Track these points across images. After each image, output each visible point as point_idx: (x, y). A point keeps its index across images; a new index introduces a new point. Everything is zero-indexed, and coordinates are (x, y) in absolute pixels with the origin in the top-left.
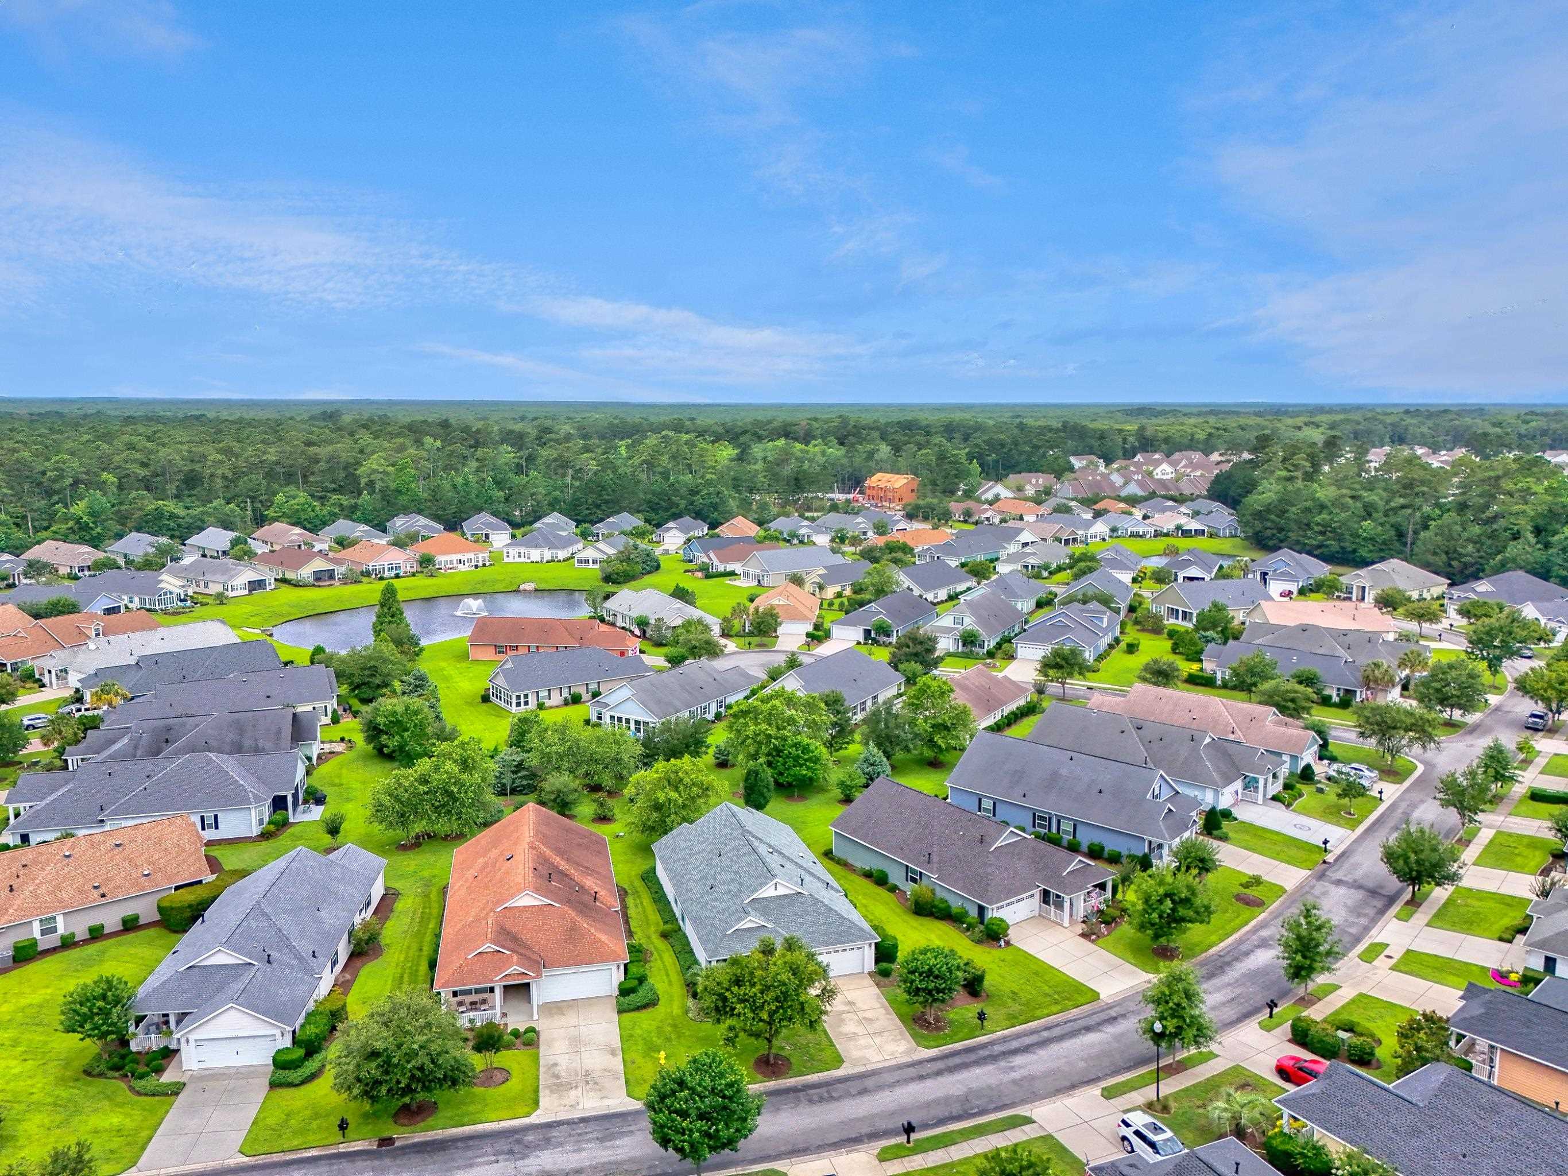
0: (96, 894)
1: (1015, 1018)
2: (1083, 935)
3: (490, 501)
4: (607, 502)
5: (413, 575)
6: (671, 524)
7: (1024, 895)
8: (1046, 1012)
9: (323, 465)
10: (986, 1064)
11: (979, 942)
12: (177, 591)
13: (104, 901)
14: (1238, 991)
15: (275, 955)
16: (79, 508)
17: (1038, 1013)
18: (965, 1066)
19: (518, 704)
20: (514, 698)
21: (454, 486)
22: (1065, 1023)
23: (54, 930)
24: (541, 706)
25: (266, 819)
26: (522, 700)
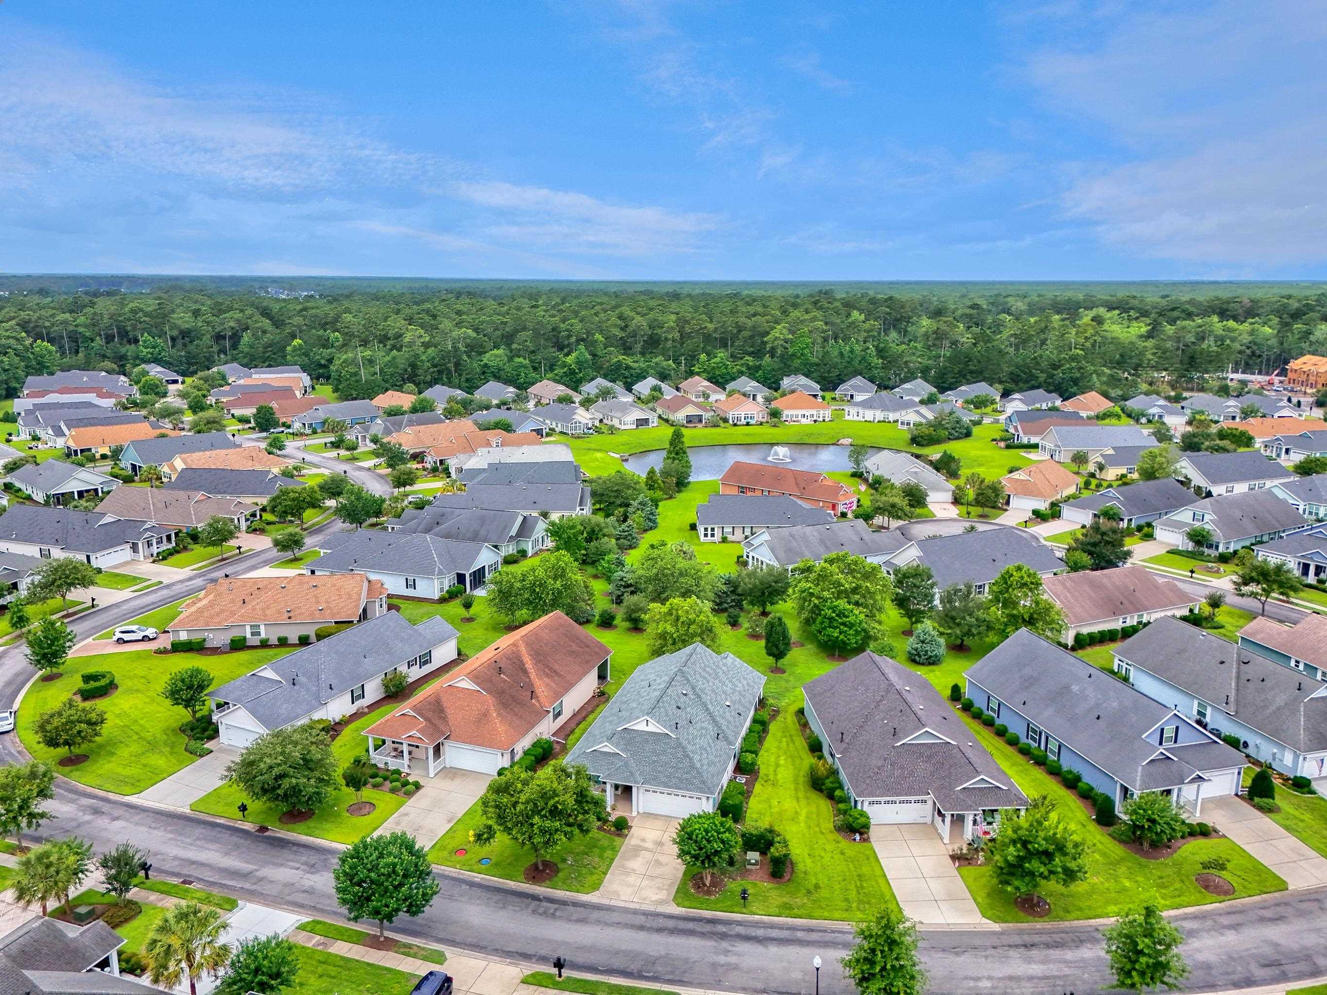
0: (287, 615)
1: (791, 908)
2: (954, 858)
3: (869, 368)
4: (971, 372)
5: (761, 424)
6: (1017, 396)
7: (913, 798)
8: (826, 914)
9: (746, 334)
10: (710, 938)
11: (839, 829)
12: (584, 421)
13: (289, 621)
14: (1067, 971)
15: (302, 679)
16: (570, 359)
17: (817, 913)
18: (691, 933)
19: (706, 535)
20: (703, 530)
21: (841, 354)
22: (833, 932)
23: (259, 634)
24: (724, 540)
25: (446, 588)
26: (709, 532)
